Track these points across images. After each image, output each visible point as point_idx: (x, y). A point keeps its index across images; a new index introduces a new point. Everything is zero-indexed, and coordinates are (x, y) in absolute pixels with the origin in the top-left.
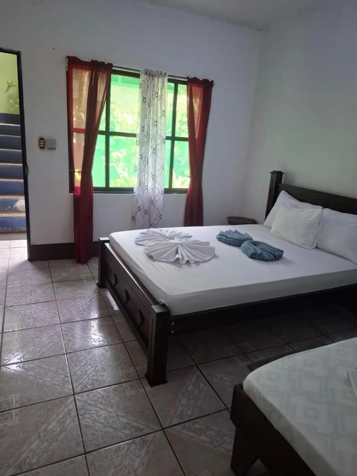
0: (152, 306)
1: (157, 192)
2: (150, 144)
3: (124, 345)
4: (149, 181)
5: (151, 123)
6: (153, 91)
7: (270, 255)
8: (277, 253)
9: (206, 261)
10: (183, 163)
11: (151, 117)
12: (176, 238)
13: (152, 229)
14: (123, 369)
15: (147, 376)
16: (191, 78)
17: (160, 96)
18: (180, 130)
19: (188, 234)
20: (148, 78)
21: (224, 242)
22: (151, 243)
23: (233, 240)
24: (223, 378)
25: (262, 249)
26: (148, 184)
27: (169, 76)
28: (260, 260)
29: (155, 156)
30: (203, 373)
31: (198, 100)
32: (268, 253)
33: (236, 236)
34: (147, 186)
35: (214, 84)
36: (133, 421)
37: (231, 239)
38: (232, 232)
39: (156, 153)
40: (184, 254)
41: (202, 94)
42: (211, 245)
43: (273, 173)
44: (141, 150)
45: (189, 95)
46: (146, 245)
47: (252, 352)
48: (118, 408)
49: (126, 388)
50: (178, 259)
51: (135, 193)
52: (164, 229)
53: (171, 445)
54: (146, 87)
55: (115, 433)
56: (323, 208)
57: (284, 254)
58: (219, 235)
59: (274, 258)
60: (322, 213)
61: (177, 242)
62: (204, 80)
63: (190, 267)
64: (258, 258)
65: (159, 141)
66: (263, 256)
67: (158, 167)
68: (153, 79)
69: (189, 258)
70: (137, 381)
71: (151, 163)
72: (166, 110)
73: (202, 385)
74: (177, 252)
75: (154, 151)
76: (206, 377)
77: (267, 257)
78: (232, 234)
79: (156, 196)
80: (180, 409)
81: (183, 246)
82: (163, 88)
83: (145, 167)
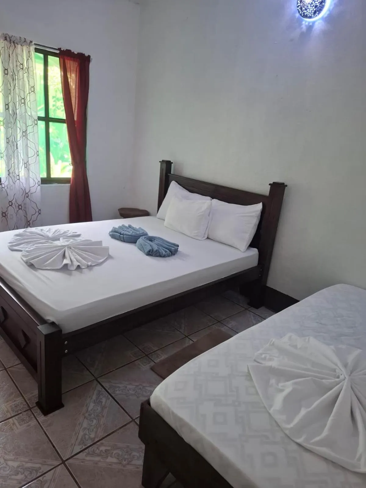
0: (38, 327)
1: (32, 183)
2: (18, 125)
3: (6, 372)
4: (20, 170)
5: (17, 100)
6: (16, 61)
7: (167, 250)
8: (173, 248)
9: (99, 264)
10: (61, 145)
11: (17, 93)
12: (61, 239)
13: (30, 229)
14: (7, 402)
15: (38, 404)
16: (64, 50)
17: (26, 68)
18: (54, 107)
19: (76, 233)
20: (9, 45)
21: (117, 239)
22: (30, 247)
23: (127, 236)
24: (126, 387)
25: (158, 245)
26: (20, 173)
27: (35, 44)
28: (157, 256)
29: (26, 139)
30: (105, 386)
31: (73, 75)
32: (164, 249)
33: (130, 232)
34: (19, 175)
35: (91, 60)
36: (27, 462)
37: (125, 236)
38: (126, 227)
39: (27, 136)
40: (72, 258)
41: (78, 69)
42: (104, 245)
43: (163, 162)
44: (6, 133)
45: (62, 69)
46: (24, 251)
47: (154, 352)
48: (6, 451)
49: (14, 424)
50: (66, 265)
51: (4, 184)
52: (46, 228)
53: (74, 479)
54: (7, 55)
55: (4, 483)
56: (211, 199)
57: (179, 248)
58: (112, 231)
59: (171, 253)
60: (211, 204)
61: (63, 244)
62: (78, 53)
63: (81, 272)
64: (155, 255)
65: (29, 122)
66: (159, 252)
67: (31, 153)
68: (15, 47)
69: (79, 263)
70: (27, 412)
71: (22, 148)
72: (35, 85)
73: (104, 400)
74: (64, 256)
75: (24, 134)
76: (108, 390)
77: (164, 253)
78: (126, 229)
79: (30, 187)
80: (81, 433)
81: (71, 248)
82: (29, 58)
83: (14, 152)
